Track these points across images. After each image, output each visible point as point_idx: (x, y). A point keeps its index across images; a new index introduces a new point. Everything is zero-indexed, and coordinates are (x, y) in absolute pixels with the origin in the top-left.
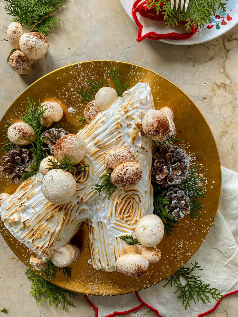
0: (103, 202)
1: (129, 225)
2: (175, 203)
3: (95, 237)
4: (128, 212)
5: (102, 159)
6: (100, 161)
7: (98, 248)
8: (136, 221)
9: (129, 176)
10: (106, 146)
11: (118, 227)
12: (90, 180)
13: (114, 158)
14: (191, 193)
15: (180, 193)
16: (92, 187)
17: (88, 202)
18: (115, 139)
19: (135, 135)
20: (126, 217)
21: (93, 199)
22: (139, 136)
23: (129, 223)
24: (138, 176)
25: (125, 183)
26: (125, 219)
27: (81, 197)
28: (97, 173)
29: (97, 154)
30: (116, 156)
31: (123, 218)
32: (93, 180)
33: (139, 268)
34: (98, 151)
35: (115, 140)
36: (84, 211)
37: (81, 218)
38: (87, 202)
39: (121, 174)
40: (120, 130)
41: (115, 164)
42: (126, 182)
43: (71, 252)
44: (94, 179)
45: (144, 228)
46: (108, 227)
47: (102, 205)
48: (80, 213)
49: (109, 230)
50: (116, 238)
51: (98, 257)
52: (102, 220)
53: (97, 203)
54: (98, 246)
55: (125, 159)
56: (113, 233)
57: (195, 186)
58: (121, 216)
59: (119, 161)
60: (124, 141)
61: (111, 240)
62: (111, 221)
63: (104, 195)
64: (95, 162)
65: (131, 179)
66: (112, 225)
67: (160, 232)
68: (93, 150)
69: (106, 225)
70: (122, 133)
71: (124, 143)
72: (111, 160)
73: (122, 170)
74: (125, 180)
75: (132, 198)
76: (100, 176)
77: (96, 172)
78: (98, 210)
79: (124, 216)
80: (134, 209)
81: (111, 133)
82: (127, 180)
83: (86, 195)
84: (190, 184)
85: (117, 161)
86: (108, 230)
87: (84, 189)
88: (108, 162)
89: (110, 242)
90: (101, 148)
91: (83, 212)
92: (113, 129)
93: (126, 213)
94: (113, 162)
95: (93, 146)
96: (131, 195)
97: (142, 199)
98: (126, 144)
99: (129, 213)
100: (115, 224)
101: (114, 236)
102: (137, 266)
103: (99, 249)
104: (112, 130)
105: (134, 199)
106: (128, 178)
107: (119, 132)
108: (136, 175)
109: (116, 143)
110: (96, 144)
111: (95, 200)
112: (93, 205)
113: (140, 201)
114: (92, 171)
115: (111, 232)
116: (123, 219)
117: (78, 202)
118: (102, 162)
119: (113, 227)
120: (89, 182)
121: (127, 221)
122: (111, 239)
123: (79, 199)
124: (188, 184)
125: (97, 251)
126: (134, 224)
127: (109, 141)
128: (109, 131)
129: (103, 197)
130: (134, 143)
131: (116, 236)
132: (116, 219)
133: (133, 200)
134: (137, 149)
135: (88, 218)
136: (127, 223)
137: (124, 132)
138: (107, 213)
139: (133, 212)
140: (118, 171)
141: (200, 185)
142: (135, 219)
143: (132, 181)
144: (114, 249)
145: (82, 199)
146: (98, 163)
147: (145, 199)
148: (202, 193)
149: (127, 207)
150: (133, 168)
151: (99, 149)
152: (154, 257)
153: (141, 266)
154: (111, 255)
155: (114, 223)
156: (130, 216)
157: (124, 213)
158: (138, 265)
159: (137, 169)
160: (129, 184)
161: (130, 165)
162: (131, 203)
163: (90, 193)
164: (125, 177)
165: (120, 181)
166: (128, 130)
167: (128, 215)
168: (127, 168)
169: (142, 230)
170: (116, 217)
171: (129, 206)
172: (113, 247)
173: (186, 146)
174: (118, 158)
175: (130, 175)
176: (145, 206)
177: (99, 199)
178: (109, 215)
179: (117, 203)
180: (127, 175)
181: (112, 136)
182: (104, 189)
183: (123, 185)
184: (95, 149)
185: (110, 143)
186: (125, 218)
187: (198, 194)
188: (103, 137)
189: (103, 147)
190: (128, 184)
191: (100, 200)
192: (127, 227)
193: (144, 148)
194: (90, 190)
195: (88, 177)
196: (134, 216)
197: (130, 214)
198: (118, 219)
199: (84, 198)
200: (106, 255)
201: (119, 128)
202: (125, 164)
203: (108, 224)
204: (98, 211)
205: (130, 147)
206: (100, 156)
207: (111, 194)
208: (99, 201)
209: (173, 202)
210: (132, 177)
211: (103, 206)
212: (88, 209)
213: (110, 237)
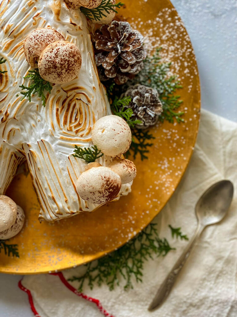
0: (38, 114)
1: (82, 136)
2: (137, 99)
3: (39, 166)
4: (76, 119)
5: (20, 53)
6: (18, 55)
7: (47, 181)
8: (90, 129)
9: (63, 58)
10: (21, 32)
11: (67, 143)
12: (12, 85)
13: (36, 41)
14: (161, 89)
15: (143, 87)
16: (16, 95)
17: (16, 118)
18: (32, 19)
19: (57, 8)
20: (75, 127)
21: (22, 111)
22: (64, 9)
23: (80, 134)
24: (76, 58)
25: (60, 69)
26: (74, 130)
27: (5, 112)
28: (19, 73)
29: (12, 46)
30: (38, 37)
31: (71, 128)
32: (15, 84)
33: (108, 181)
34: (11, 42)
35: (32, 21)
36: (14, 132)
37: (12, 145)
38: (14, 118)
39: (51, 58)
40: (35, 6)
41: (39, 49)
42: (61, 67)
43: (10, 205)
44: (16, 82)
45: (102, 130)
46: (53, 146)
47: (37, 118)
48: (9, 136)
49: (56, 151)
50: (68, 158)
51: (50, 194)
52: (42, 138)
53: (29, 118)
54: (46, 177)
55: (52, 40)
56: (62, 153)
57: (163, 77)
58: (68, 126)
59: (44, 43)
60: (45, 20)
61: (62, 164)
62: (56, 137)
63: (37, 103)
64: (12, 59)
65: (67, 62)
66: (57, 142)
67: (124, 131)
68: (5, 42)
69: (50, 143)
70: (39, 9)
71: (46, 23)
72: (32, 44)
73: (51, 52)
74: (58, 65)
75: (77, 99)
76: (24, 76)
77: (16, 72)
78: (34, 126)
79: (72, 125)
80: (84, 114)
81: (25, 12)
82: (62, 65)
83: (10, 107)
84: (156, 76)
85: (42, 44)
86: (54, 150)
87: (6, 99)
88: (30, 49)
89: (61, 167)
90: (15, 37)
91: (13, 135)
92: (26, 7)
93: (73, 121)
94: (36, 47)
95: (4, 37)
96: (74, 96)
97: (91, 99)
98: (49, 24)
99: (78, 120)
100: (62, 139)
101: (64, 156)
102: (103, 178)
103: (49, 182)
104: (24, 9)
105: (80, 99)
106: (62, 61)
107: (35, 8)
108: (72, 55)
109: (34, 24)
110: (6, 32)
111: (25, 113)
112: (25, 122)
113: (89, 101)
114: (11, 71)
115: (59, 152)
116: (70, 130)
117: (2, 119)
118: (21, 55)
119: (60, 144)
120: (11, 87)
121: (77, 132)
122: (61, 162)
123: (3, 115)
124: (154, 77)
125: (46, 186)
126: (88, 134)
127: (24, 24)
128: (21, 10)
129: (36, 106)
130: (59, 20)
131: (68, 156)
132: (61, 132)
133: (79, 102)
134: (67, 28)
135: (23, 143)
136: (78, 134)
137: (42, 8)
138: (47, 127)
139: (82, 119)
140: (45, 55)
141: (170, 74)
142: (87, 127)
143: (69, 64)
144: (69, 175)
145: (6, 113)
146: (16, 58)
147: (95, 98)
148: (176, 84)
149: (72, 113)
150: (65, 47)
151: (13, 39)
152: (126, 168)
153: (109, 178)
154: (68, 186)
155: (59, 137)
156: (79, 124)
157: (70, 122)
158: (105, 177)
159: (71, 48)
160: (66, 71)
161: (61, 43)
162: (77, 106)
163: (16, 103)
164: (57, 61)
165: (53, 68)
166: (46, 4)
167: (77, 123)
168: (57, 48)
169: (100, 133)
170: (61, 129)
171: (75, 111)
172: (68, 172)
173: (137, 25)
174: (42, 39)
175: (63, 56)
176: (98, 109)
177: (30, 111)
178: (50, 128)
179: (57, 110)
180: (59, 57)
181: (27, 17)
182: (34, 93)
183: (58, 74)
184: (7, 40)
185: (26, 27)
186: (73, 128)
187: (170, 87)
188: (15, 21)
189: (18, 34)
190: (64, 71)
191: (33, 112)
192: (80, 140)
193: (75, 25)
194: (14, 99)
195: (7, 81)
196: (85, 123)
197: (79, 122)
198: (64, 131)
199: (9, 112)
200: (61, 186)
201: (33, 3)
202: (54, 44)
203: (53, 142)
204: (34, 128)
205: (56, 27)
206: (17, 47)
207: (46, 99)
208: (32, 114)
209: (135, 99)
210: (67, 58)
211: (39, 118)
212: (18, 129)
213: (60, 159)
